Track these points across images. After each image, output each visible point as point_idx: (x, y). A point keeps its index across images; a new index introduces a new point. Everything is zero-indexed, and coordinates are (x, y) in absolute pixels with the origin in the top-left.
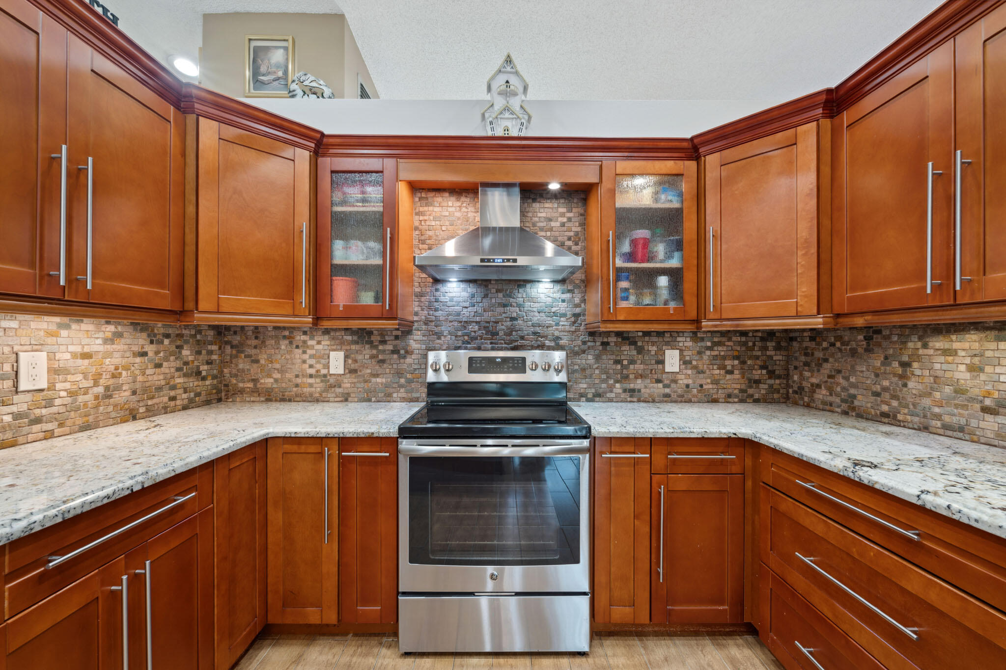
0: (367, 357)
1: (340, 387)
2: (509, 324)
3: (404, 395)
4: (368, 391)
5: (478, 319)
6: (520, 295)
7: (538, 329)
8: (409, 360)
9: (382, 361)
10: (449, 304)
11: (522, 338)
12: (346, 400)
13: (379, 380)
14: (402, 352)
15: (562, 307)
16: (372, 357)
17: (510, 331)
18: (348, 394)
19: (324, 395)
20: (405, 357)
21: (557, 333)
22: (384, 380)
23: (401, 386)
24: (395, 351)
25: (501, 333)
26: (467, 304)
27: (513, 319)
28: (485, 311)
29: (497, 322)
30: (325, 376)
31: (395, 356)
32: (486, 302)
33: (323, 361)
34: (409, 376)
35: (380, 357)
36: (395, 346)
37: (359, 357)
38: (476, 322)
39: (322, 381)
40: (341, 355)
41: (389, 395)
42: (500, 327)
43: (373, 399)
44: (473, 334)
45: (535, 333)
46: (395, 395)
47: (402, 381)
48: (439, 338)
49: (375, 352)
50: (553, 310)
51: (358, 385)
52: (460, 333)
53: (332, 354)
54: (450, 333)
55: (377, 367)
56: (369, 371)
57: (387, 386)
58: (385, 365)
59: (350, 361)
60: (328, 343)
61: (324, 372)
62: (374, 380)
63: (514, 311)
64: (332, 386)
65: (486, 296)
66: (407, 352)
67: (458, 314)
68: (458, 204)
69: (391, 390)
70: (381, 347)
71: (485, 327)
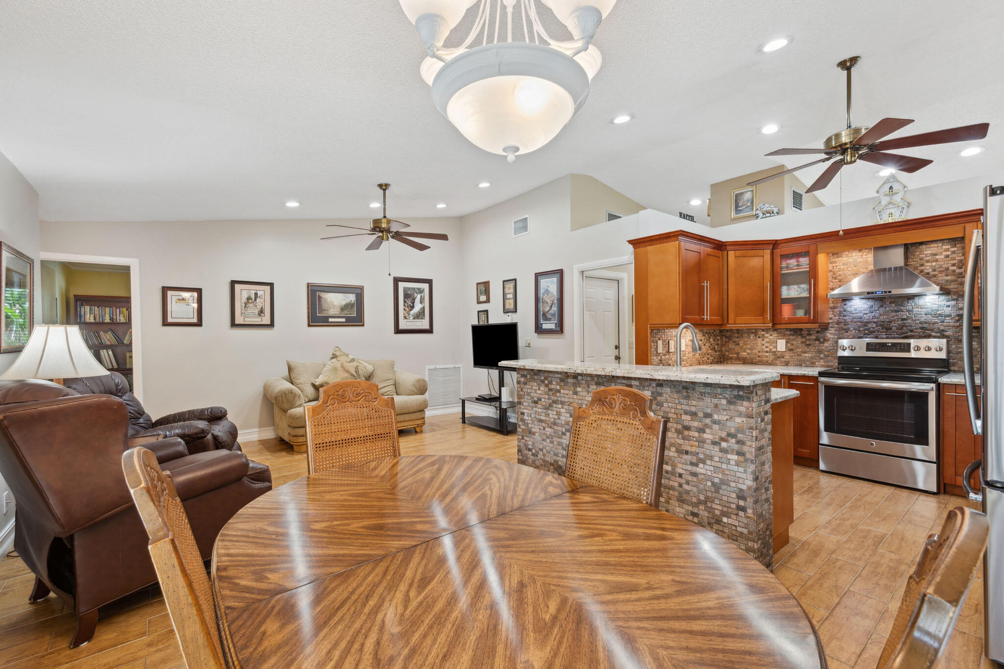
0: (799, 342)
1: (783, 358)
2: (900, 322)
3: (823, 364)
4: (800, 361)
5: (875, 320)
6: (909, 305)
7: (925, 325)
8: (826, 344)
9: (809, 345)
10: (854, 312)
11: (912, 331)
12: (787, 365)
13: (806, 355)
14: (822, 340)
15: (947, 311)
16: (802, 342)
17: (901, 327)
18: (788, 362)
19: (774, 362)
20: (823, 343)
21: (942, 328)
22: (810, 355)
23: (821, 359)
24: (817, 339)
25: (894, 328)
26: (867, 312)
27: (903, 319)
28: (880, 315)
29: (890, 322)
30: (775, 352)
31: (817, 342)
32: (882, 310)
33: (773, 344)
34: (826, 353)
35: (808, 343)
36: (817, 337)
37: (795, 343)
38: (874, 322)
39: (773, 355)
40: (784, 341)
41: (814, 363)
42: (893, 324)
43: (803, 365)
44: (872, 329)
45: (922, 328)
46: (817, 363)
47: (822, 356)
48: (847, 332)
49: (804, 340)
50: (939, 312)
51: (794, 357)
52: (862, 329)
53: (779, 341)
54: (855, 329)
55: (806, 348)
56: (800, 350)
57: (812, 358)
58: (811, 347)
59: (789, 345)
60: (776, 335)
61: (775, 350)
62: (803, 355)
63: (905, 315)
64: (778, 357)
65: (881, 306)
66: (825, 340)
67: (861, 318)
68: (861, 254)
69: (815, 361)
70: (808, 337)
71: (881, 325)
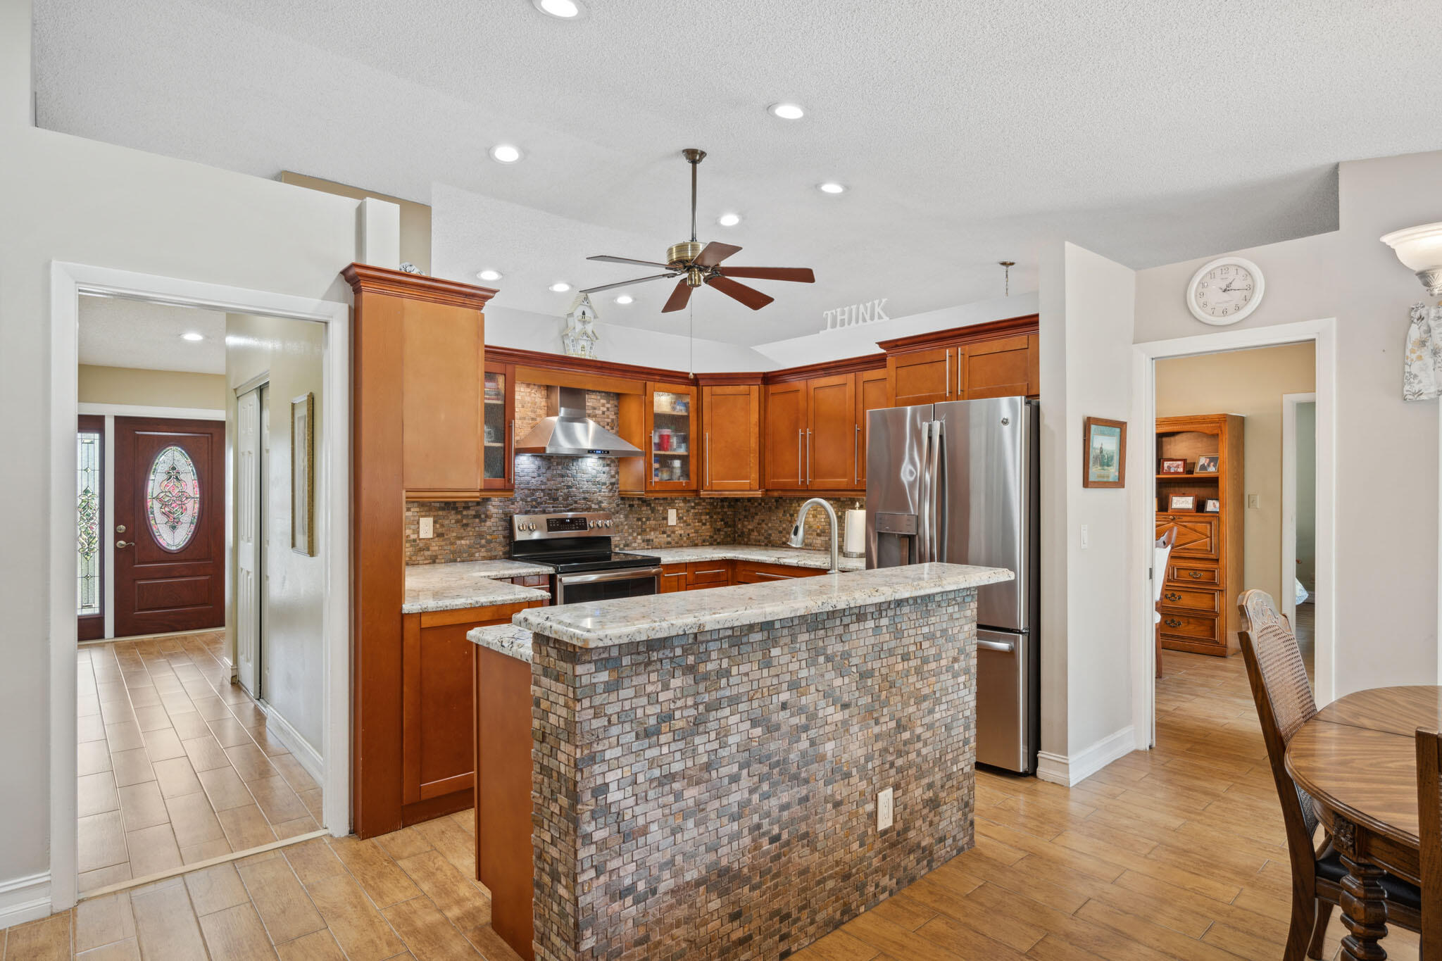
0: (453, 521)
1: (428, 550)
2: (566, 491)
3: (485, 554)
4: (453, 552)
5: (543, 487)
6: (574, 468)
7: (587, 495)
8: (488, 523)
9: (467, 525)
10: (521, 474)
11: (576, 502)
12: (434, 562)
13: (463, 542)
14: (483, 516)
15: (603, 478)
16: (457, 522)
17: (567, 497)
18: (436, 557)
19: (414, 558)
20: (485, 521)
21: (600, 498)
22: (468, 542)
23: (482, 546)
24: (477, 516)
25: (561, 498)
26: (535, 475)
27: (569, 487)
28: (548, 480)
29: (557, 490)
30: (414, 540)
31: (477, 520)
32: (549, 474)
33: (412, 527)
34: (488, 537)
35: (465, 521)
36: (477, 511)
37: (446, 522)
38: (542, 490)
39: (411, 546)
40: (430, 520)
41: (472, 555)
42: (560, 493)
43: (459, 559)
44: (539, 500)
45: (585, 499)
46: (477, 555)
47: (483, 542)
48: (513, 504)
49: (459, 517)
50: (597, 480)
51: (446, 548)
52: (529, 499)
53: (422, 520)
54: (522, 500)
55: (462, 531)
56: (454, 534)
57: (470, 547)
58: (469, 529)
59: (438, 526)
60: (417, 509)
61: (414, 536)
62: (458, 542)
63: (569, 481)
64: (421, 550)
65: (549, 468)
66: (487, 516)
67: (528, 483)
68: (529, 390)
69: (474, 550)
70: (465, 513)
71: (549, 494)
